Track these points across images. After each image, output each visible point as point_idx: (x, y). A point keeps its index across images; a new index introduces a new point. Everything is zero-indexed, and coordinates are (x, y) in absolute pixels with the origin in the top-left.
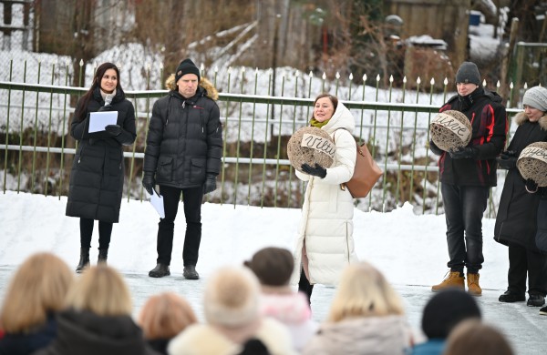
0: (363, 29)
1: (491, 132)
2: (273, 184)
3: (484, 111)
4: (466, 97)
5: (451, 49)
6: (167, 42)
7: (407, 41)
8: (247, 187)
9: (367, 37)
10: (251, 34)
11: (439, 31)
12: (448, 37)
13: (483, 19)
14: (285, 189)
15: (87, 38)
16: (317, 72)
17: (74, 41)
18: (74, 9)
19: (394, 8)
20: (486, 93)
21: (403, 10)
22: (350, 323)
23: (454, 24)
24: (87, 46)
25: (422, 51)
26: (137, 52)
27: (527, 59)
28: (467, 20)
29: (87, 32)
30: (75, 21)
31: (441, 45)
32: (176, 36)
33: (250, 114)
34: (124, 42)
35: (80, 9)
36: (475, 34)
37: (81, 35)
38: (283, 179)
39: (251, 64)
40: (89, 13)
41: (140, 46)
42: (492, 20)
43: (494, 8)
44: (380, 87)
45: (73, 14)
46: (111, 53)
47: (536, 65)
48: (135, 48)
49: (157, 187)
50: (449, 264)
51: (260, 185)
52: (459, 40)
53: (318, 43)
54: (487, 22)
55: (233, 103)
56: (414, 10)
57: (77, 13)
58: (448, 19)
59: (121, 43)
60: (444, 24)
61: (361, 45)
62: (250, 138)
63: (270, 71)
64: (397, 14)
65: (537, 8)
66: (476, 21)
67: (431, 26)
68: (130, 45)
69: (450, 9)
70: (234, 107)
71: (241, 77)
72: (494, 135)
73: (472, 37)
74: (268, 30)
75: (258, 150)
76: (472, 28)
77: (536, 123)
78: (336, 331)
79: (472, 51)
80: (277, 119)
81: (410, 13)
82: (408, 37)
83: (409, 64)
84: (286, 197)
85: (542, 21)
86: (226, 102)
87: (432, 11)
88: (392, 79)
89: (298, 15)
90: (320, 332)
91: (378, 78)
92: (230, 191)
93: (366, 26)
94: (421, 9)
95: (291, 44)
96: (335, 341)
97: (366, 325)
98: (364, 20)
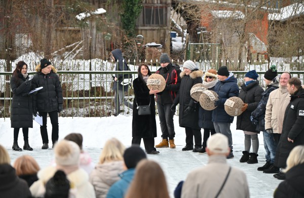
0: (126, 41)
1: (176, 81)
2: (93, 107)
3: (172, 72)
4: (165, 68)
5: (164, 47)
6: (45, 51)
7: (146, 45)
8: (82, 109)
9: (127, 44)
10: (81, 46)
11: (158, 40)
12: (162, 42)
13: (177, 34)
14: (98, 109)
15: (12, 51)
16: (109, 60)
17: (5, 53)
18: (5, 40)
19: (140, 32)
20: (173, 65)
21: (143, 32)
22: (107, 164)
23: (164, 37)
24: (11, 54)
25: (152, 49)
26: (33, 56)
27: (195, 50)
28: (170, 35)
29: (11, 49)
30: (6, 45)
31: (160, 46)
32: (49, 48)
33: (82, 79)
34: (27, 52)
35: (8, 40)
36: (174, 41)
37: (9, 50)
38: (97, 105)
39: (81, 58)
40: (11, 41)
41: (34, 53)
42: (181, 35)
43: (181, 30)
44: (136, 65)
45: (5, 41)
46: (22, 57)
47: (199, 52)
48: (32, 54)
49: (38, 113)
50: (162, 136)
51: (87, 108)
52: (167, 43)
53: (109, 47)
54: (179, 36)
55: (74, 75)
56: (148, 32)
57: (6, 41)
58: (162, 35)
59: (26, 52)
60: (160, 38)
61: (126, 47)
62: (82, 89)
63: (89, 61)
64: (141, 34)
65: (197, 29)
66: (174, 35)
67: (155, 38)
68: (29, 53)
69: (162, 31)
70: (75, 77)
71: (77, 64)
72: (177, 82)
73: (172, 42)
74: (88, 44)
75: (87, 93)
76: (173, 38)
77: (189, 76)
78: (101, 167)
79: (173, 48)
80: (93, 80)
81: (146, 33)
82: (146, 43)
83: (147, 54)
84: (98, 112)
85: (200, 34)
86: (71, 75)
87: (155, 32)
88: (140, 61)
89: (100, 37)
90: (96, 168)
91: (135, 61)
92: (75, 111)
93: (127, 40)
94: (151, 32)
95: (98, 50)
96: (101, 171)
97: (113, 164)
98: (126, 38)
